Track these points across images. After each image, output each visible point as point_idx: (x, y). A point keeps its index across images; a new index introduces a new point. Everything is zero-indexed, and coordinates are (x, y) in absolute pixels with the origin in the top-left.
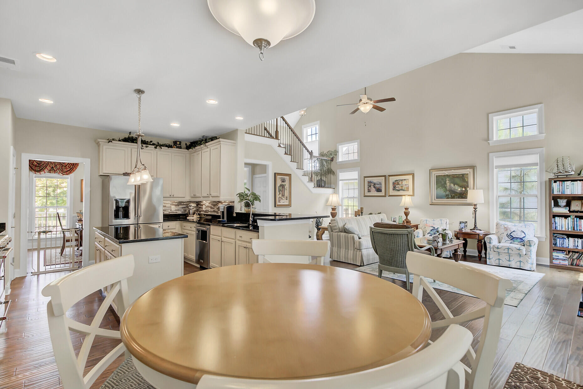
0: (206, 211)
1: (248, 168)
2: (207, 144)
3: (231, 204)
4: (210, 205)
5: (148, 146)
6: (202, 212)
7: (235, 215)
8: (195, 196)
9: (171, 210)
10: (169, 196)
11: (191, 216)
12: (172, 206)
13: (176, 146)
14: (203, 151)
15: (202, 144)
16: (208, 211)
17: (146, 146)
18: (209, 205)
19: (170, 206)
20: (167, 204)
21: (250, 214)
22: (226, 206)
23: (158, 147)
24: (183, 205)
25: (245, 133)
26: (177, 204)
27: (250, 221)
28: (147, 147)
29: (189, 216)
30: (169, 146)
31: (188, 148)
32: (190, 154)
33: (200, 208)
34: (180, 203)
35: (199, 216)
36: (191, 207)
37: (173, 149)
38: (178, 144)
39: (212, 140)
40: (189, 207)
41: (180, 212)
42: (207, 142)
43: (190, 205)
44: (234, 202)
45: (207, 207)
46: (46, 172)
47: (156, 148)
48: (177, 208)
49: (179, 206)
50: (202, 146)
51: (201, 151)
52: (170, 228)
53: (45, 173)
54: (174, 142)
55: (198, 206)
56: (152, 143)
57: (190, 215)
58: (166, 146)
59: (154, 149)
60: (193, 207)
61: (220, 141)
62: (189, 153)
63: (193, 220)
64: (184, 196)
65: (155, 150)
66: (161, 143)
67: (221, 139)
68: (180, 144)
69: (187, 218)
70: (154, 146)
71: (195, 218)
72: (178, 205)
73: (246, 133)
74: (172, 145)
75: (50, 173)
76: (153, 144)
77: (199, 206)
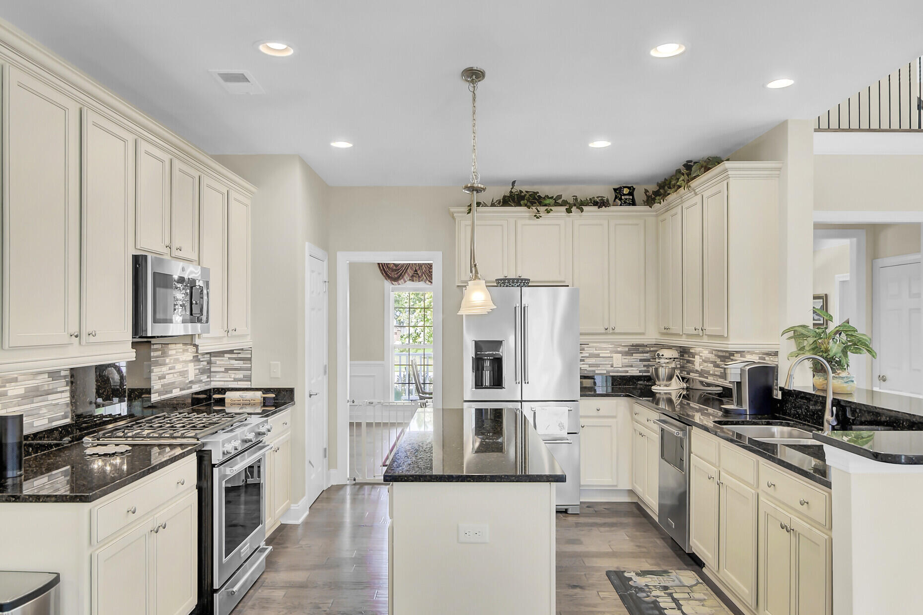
0: (702, 373)
1: (855, 240)
2: (693, 184)
3: (769, 361)
4: (712, 357)
5: (551, 210)
6: (692, 375)
7: (778, 395)
8: (668, 331)
9: (612, 366)
10: (604, 331)
11: (661, 382)
12: (615, 355)
13: (621, 199)
14: (685, 205)
15: (680, 187)
16: (708, 373)
17: (546, 210)
18: (710, 356)
19: (609, 355)
20: (601, 349)
21: (825, 398)
22: (748, 368)
23: (574, 209)
24: (643, 352)
25: (816, 130)
26: (627, 349)
27: (826, 424)
28: (548, 212)
29: (657, 383)
30: (601, 203)
31: (650, 200)
32: (657, 216)
33: (688, 362)
34: (636, 348)
35: (685, 385)
36: (662, 361)
37: (612, 208)
38: (625, 195)
39: (707, 169)
40: (657, 360)
41: (634, 372)
42: (695, 178)
43: (658, 355)
44: (776, 354)
45: (704, 361)
46: (406, 280)
47: (569, 211)
48: (627, 360)
49: (632, 354)
50: (681, 190)
51: (680, 206)
52: (601, 413)
53: (405, 282)
54: (615, 190)
55: (683, 356)
56: (560, 201)
57: (659, 379)
58: (595, 204)
59: (565, 214)
60: (668, 361)
61: (726, 170)
62: (655, 214)
63: (670, 394)
64: (642, 331)
65: (569, 216)
66: (581, 197)
67: (727, 164)
68: (631, 194)
69: (653, 387)
70: (564, 209)
71: (675, 388)
72: (629, 353)
73: (819, 130)
74: (608, 200)
75: (413, 281)
76: (565, 203)
77: (686, 356)
